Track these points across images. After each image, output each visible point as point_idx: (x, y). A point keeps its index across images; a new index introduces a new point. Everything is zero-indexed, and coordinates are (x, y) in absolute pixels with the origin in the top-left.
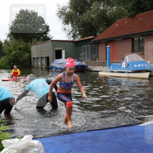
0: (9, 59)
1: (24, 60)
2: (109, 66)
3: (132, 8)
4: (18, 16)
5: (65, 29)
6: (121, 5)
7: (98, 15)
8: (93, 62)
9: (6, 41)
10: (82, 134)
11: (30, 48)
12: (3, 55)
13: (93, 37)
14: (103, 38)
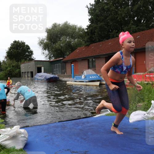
0: (6, 73)
1: (15, 73)
2: (74, 78)
3: (87, 41)
4: (12, 45)
5: (44, 53)
6: (80, 38)
7: (65, 44)
8: (62, 75)
9: (4, 61)
10: (55, 124)
11: (20, 66)
12: (2, 71)
13: (62, 58)
14: (69, 59)
